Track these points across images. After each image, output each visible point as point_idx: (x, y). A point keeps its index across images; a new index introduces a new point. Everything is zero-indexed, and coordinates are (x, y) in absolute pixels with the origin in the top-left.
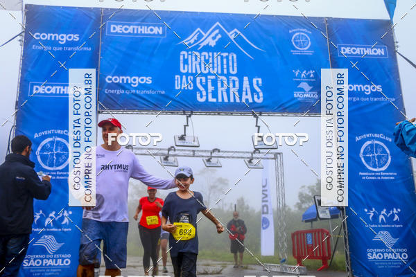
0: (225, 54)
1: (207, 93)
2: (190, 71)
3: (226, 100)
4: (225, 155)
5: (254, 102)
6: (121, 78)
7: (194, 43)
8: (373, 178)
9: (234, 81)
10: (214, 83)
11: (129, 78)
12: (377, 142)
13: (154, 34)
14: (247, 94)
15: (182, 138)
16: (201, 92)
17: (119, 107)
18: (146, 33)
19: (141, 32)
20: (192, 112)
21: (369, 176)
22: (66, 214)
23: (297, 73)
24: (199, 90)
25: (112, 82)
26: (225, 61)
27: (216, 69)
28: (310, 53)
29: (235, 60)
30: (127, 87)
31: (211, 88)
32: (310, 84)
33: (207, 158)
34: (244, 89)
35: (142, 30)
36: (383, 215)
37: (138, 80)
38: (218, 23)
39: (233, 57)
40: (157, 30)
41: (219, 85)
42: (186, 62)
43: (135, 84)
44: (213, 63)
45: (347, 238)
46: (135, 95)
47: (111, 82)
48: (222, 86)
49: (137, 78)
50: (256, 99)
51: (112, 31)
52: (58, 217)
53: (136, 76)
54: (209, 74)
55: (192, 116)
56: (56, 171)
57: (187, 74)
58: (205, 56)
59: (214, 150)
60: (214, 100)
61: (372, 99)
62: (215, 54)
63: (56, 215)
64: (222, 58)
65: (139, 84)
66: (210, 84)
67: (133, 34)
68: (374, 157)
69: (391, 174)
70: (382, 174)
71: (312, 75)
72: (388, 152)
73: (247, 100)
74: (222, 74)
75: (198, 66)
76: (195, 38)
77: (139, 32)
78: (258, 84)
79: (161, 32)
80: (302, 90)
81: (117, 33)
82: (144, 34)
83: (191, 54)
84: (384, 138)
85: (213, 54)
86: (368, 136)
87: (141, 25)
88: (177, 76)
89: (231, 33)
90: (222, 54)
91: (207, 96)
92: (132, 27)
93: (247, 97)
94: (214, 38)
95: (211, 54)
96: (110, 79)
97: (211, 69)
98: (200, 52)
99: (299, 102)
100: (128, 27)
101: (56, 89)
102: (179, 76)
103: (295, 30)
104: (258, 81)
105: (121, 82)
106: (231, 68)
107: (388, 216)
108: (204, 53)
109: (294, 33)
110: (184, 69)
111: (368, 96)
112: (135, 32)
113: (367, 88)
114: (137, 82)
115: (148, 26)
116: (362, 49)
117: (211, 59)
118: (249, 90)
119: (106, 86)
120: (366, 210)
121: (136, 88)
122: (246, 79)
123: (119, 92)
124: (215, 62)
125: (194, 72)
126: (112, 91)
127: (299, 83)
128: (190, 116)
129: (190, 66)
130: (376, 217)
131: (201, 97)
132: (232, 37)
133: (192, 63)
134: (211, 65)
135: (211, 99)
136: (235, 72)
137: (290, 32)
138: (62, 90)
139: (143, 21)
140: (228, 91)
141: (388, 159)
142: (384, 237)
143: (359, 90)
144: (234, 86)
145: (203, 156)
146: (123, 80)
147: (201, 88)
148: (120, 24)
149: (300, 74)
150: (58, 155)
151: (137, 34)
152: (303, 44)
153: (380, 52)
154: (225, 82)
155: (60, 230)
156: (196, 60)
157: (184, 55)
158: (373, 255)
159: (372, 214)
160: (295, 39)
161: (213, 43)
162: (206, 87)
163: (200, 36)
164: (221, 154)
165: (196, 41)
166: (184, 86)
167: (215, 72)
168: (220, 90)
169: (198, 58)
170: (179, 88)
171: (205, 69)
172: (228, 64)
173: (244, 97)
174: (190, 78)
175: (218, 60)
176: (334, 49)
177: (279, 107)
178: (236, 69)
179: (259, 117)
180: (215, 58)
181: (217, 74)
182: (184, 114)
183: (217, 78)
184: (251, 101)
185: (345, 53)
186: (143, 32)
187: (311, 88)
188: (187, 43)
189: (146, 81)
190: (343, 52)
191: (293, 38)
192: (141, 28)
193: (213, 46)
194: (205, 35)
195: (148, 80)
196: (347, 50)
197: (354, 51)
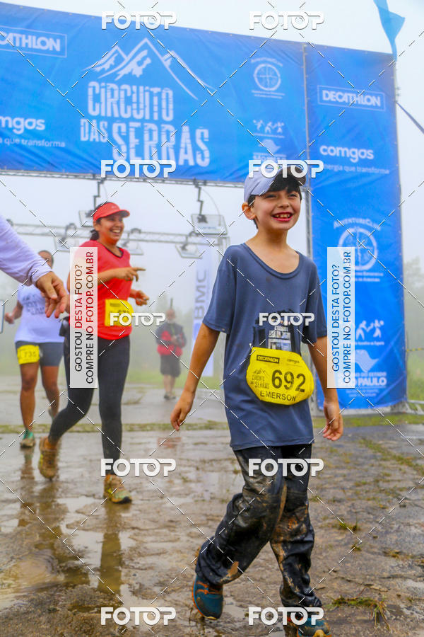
0: (156, 90)
1: (128, 149)
2: (103, 114)
4: (148, 237)
5: (196, 166)
7: (109, 70)
9: (168, 132)
10: (139, 133)
11: (9, 119)
12: (362, 230)
13: (47, 51)
14: (186, 153)
16: (119, 147)
18: (35, 47)
19: (27, 44)
23: (259, 126)
24: (116, 143)
26: (156, 100)
27: (142, 112)
28: (279, 96)
29: (171, 100)
30: (8, 133)
31: (133, 141)
32: (277, 142)
34: (183, 145)
35: (29, 41)
36: (362, 329)
37: (24, 123)
38: (146, 40)
39: (167, 94)
40: (53, 44)
41: (146, 136)
42: (97, 98)
43: (19, 130)
44: (138, 103)
46: (20, 146)
48: (151, 139)
49: (22, 120)
50: (199, 161)
53: (21, 117)
54: (132, 119)
55: (106, 182)
57: (99, 118)
58: (126, 91)
59: (133, 231)
61: (359, 169)
62: (141, 88)
64: (152, 95)
65: (26, 130)
66: (132, 135)
67: (14, 47)
68: (356, 250)
69: (376, 274)
70: (365, 274)
71: (280, 130)
72: (375, 244)
73: (186, 161)
74: (151, 120)
75: (115, 107)
76: (111, 62)
77: (24, 45)
78: (202, 138)
79: (58, 48)
80: (264, 150)
82: (32, 50)
83: (105, 87)
84: (370, 225)
85: (138, 89)
86: (350, 221)
87: (26, 33)
88: (83, 121)
90: (152, 89)
91: (128, 152)
92: (11, 35)
93: (187, 157)
94: (140, 63)
95: (135, 88)
97: (135, 112)
98: (119, 83)
100: (5, 34)
102: (86, 121)
103: (260, 59)
104: (203, 133)
106: (164, 112)
107: (368, 330)
108: (124, 87)
109: (258, 63)
110: (94, 110)
111: (355, 165)
112: (18, 44)
113: (354, 153)
114: (22, 126)
115: (38, 36)
116: (351, 95)
117: (135, 96)
118: (189, 147)
121: (20, 136)
122: (186, 129)
124: (141, 100)
125: (109, 114)
127: (262, 139)
128: (102, 182)
129: (103, 105)
131: (120, 153)
132: (167, 64)
133: (106, 101)
134: (135, 106)
135: (134, 158)
136: (170, 118)
137: (253, 62)
139: (29, 27)
140: (159, 146)
141: (373, 254)
143: (343, 155)
144: (168, 140)
147: (120, 141)
149: (263, 127)
151: (20, 48)
152: (270, 82)
153: (375, 101)
154: (155, 135)
156: (112, 96)
157: (94, 88)
160: (258, 74)
161: (138, 72)
162: (126, 139)
163: (119, 60)
164: (142, 236)
165: (112, 67)
166: (94, 137)
167: (140, 117)
168: (147, 144)
169: (116, 93)
170: (86, 139)
171: (126, 112)
172: (160, 105)
173: (182, 157)
174: (104, 124)
175: (145, 98)
176: (312, 92)
177: (231, 174)
178: (171, 113)
179: (203, 187)
180: (141, 95)
181: (143, 121)
182: (94, 179)
183: (143, 126)
184: (192, 163)
185: (327, 99)
186: (30, 46)
187: (278, 148)
188: (98, 69)
189: (37, 125)
190: (325, 98)
191: (256, 72)
192: (27, 38)
193: (138, 76)
194: (127, 59)
195: (39, 125)
196: (330, 96)
197: (340, 97)
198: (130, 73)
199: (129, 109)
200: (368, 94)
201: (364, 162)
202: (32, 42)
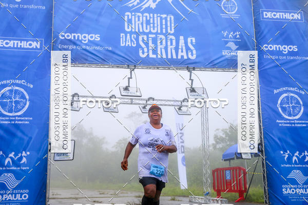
0: (164, 16)
1: (148, 50)
2: (133, 30)
3: (164, 56)
4: (158, 102)
5: (189, 59)
6: (73, 34)
8: (288, 125)
9: (171, 40)
10: (155, 41)
11: (79, 35)
12: (292, 95)
14: (182, 52)
15: (126, 89)
16: (143, 49)
20: (135, 66)
21: (285, 123)
22: (24, 154)
23: (226, 34)
24: (141, 47)
26: (164, 21)
27: (156, 29)
28: (237, 16)
29: (173, 21)
30: (78, 43)
31: (151, 45)
32: (236, 43)
33: (143, 106)
34: (180, 47)
36: (296, 156)
37: (88, 37)
39: (170, 18)
41: (159, 43)
42: (130, 21)
43: (85, 41)
44: (154, 23)
45: (266, 176)
46: (85, 50)
47: (64, 38)
48: (161, 44)
49: (87, 35)
50: (190, 56)
52: (17, 157)
53: (86, 33)
54: (150, 33)
55: (135, 70)
56: (15, 116)
57: (131, 33)
58: (146, 17)
59: (149, 99)
60: (154, 56)
61: (288, 58)
62: (155, 15)
63: (15, 155)
64: (161, 19)
66: (150, 42)
68: (289, 107)
69: (303, 122)
70: (296, 121)
71: (238, 36)
72: (301, 103)
73: (182, 57)
74: (162, 33)
75: (140, 26)
76: (138, 1)
78: (192, 43)
80: (229, 48)
83: (135, 15)
84: (298, 91)
85: (153, 15)
86: (284, 89)
88: (122, 34)
90: (161, 16)
91: (148, 52)
93: (182, 54)
94: (154, 2)
95: (151, 15)
96: (63, 36)
97: (152, 29)
98: (143, 13)
99: (227, 59)
101: (14, 43)
102: (123, 34)
104: (192, 40)
105: (73, 38)
106: (169, 28)
107: (300, 157)
108: (145, 14)
110: (128, 28)
111: (286, 55)
113: (285, 48)
114: (87, 39)
116: (281, 14)
117: (152, 20)
118: (184, 48)
119: (59, 41)
120: (282, 152)
121: (86, 44)
122: (182, 38)
123: (71, 47)
124: (156, 22)
125: (137, 30)
126: (65, 47)
127: (227, 42)
128: (133, 70)
129: (133, 25)
130: (290, 158)
131: (143, 53)
132: (170, 1)
133: (135, 23)
134: (152, 25)
135: (151, 56)
136: (173, 32)
138: (19, 44)
140: (166, 48)
141: (301, 109)
142: (296, 174)
143: (278, 49)
144: (171, 44)
145: (139, 104)
146: (74, 37)
147: (143, 46)
149: (228, 35)
150: (17, 102)
152: (231, 8)
153: (297, 16)
154: (164, 41)
155: (18, 168)
156: (139, 20)
157: (128, 16)
158: (287, 190)
159: (287, 156)
160: (224, 4)
161: (153, 6)
162: (147, 44)
165: (138, 4)
166: (128, 43)
167: (155, 31)
168: (159, 47)
169: (141, 18)
170: (124, 44)
171: (147, 29)
172: (166, 24)
173: (180, 54)
174: (134, 36)
175: (157, 21)
176: (257, 13)
177: (209, 64)
178: (173, 29)
179: (193, 71)
180: (155, 19)
181: (156, 33)
182: (128, 68)
183: (157, 37)
184: (185, 57)
185: (267, 17)
187: (237, 47)
188: (131, 5)
189: (95, 38)
190: (265, 17)
191: (222, 3)
193: (153, 8)
195: (97, 38)
196: (268, 15)
197: (275, 15)
198: (149, 7)
199: (148, 27)
200: (292, 12)
201: (291, 53)
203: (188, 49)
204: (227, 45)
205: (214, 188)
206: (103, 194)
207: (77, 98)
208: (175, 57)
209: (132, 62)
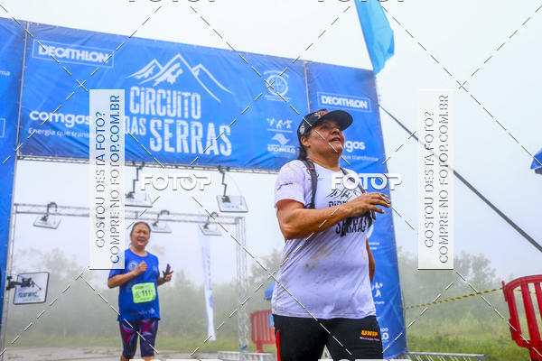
0: (187, 94)
1: (163, 141)
2: (142, 112)
3: (186, 151)
4: (175, 218)
5: (221, 155)
6: (52, 114)
7: (148, 78)
9: (197, 128)
10: (173, 128)
11: (62, 115)
13: (97, 63)
14: (212, 145)
15: (130, 196)
16: (155, 139)
17: (47, 153)
18: (87, 59)
19: (80, 57)
20: (143, 164)
23: (272, 123)
24: (152, 136)
25: (39, 120)
26: (186, 102)
27: (175, 111)
28: (287, 100)
29: (199, 102)
30: (60, 127)
31: (168, 135)
32: (287, 136)
33: (153, 222)
34: (209, 138)
35: (82, 55)
37: (75, 119)
38: (179, 56)
39: (196, 98)
40: (102, 57)
41: (179, 131)
42: (137, 100)
43: (70, 124)
44: (172, 104)
46: (70, 137)
47: (36, 119)
48: (182, 132)
49: (73, 116)
50: (223, 151)
51: (41, 52)
53: (72, 113)
54: (167, 117)
55: (144, 168)
57: (139, 116)
58: (161, 94)
59: (162, 212)
61: (354, 158)
62: (175, 93)
64: (183, 98)
65: (76, 124)
66: (167, 130)
67: (70, 59)
69: (374, 244)
71: (289, 126)
73: (212, 152)
74: (183, 118)
75: (153, 107)
76: (150, 71)
77: (78, 58)
78: (225, 133)
79: (106, 61)
80: (277, 142)
81: (47, 56)
82: (84, 61)
83: (145, 91)
85: (172, 93)
87: (80, 49)
88: (125, 117)
89: (195, 68)
90: (183, 94)
91: (163, 144)
92: (68, 51)
93: (213, 148)
94: (174, 73)
95: (169, 92)
96: (36, 116)
97: (169, 111)
98: (156, 88)
99: (274, 157)
100: (62, 50)
102: (128, 117)
103: (270, 72)
104: (225, 129)
105: (51, 120)
106: (193, 112)
108: (160, 91)
109: (269, 75)
110: (135, 108)
111: (350, 154)
112: (73, 57)
113: (349, 145)
114: (72, 121)
115: (90, 51)
116: (344, 99)
117: (169, 99)
118: (214, 140)
119: (30, 123)
121: (71, 130)
122: (211, 126)
123: (47, 133)
124: (174, 102)
125: (147, 113)
126: (39, 132)
127: (274, 134)
128: (140, 168)
129: (143, 106)
131: (156, 144)
132: (196, 74)
133: (145, 102)
134: (169, 106)
135: (168, 149)
136: (199, 116)
137: (265, 73)
139: (83, 45)
140: (189, 139)
144: (197, 134)
145: (148, 219)
146: (54, 118)
147: (156, 134)
148: (53, 45)
149: (275, 125)
151: (75, 60)
152: (279, 88)
153: (363, 104)
154: (186, 130)
156: (150, 98)
157: (135, 91)
161: (172, 80)
162: (161, 133)
163: (156, 70)
164: (170, 217)
165: (150, 76)
166: (135, 131)
167: (173, 115)
168: (179, 137)
169: (153, 96)
171: (162, 111)
172: (190, 106)
173: (209, 148)
174: (143, 120)
175: (177, 101)
176: (313, 97)
177: (250, 162)
178: (199, 113)
179: (227, 173)
180: (174, 98)
181: (176, 118)
182: (134, 165)
183: (176, 123)
184: (216, 153)
185: (325, 103)
186: (83, 59)
187: (287, 141)
188: (139, 77)
192: (81, 53)
193: (172, 83)
194: (163, 69)
195: (87, 120)
196: (328, 100)
197: (336, 101)
198: (166, 81)
199: (164, 108)
200: (357, 99)
201: (357, 152)
202: (86, 56)
203: (219, 141)
204: (274, 138)
205: (253, 339)
206: (90, 353)
207: (54, 209)
208: (201, 152)
209: (139, 157)
